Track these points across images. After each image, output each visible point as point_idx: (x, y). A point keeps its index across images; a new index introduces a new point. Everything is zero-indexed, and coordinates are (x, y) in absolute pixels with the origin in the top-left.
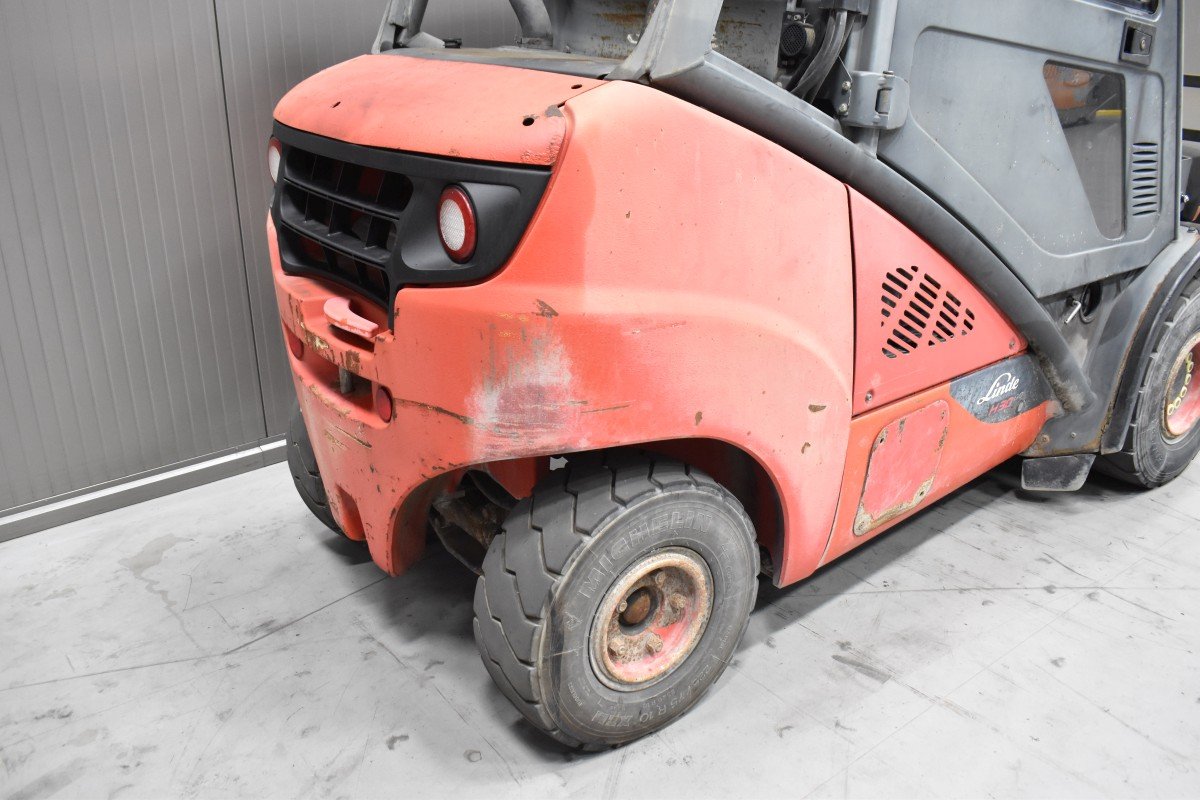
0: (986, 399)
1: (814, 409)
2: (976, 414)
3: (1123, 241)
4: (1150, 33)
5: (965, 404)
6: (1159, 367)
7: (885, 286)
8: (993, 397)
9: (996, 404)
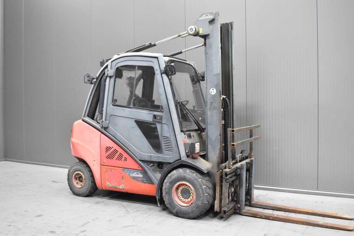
0: (133, 175)
1: (94, 161)
2: (131, 177)
3: (162, 155)
4: (161, 117)
5: (128, 174)
6: (166, 183)
7: (106, 148)
8: (135, 175)
9: (137, 178)
